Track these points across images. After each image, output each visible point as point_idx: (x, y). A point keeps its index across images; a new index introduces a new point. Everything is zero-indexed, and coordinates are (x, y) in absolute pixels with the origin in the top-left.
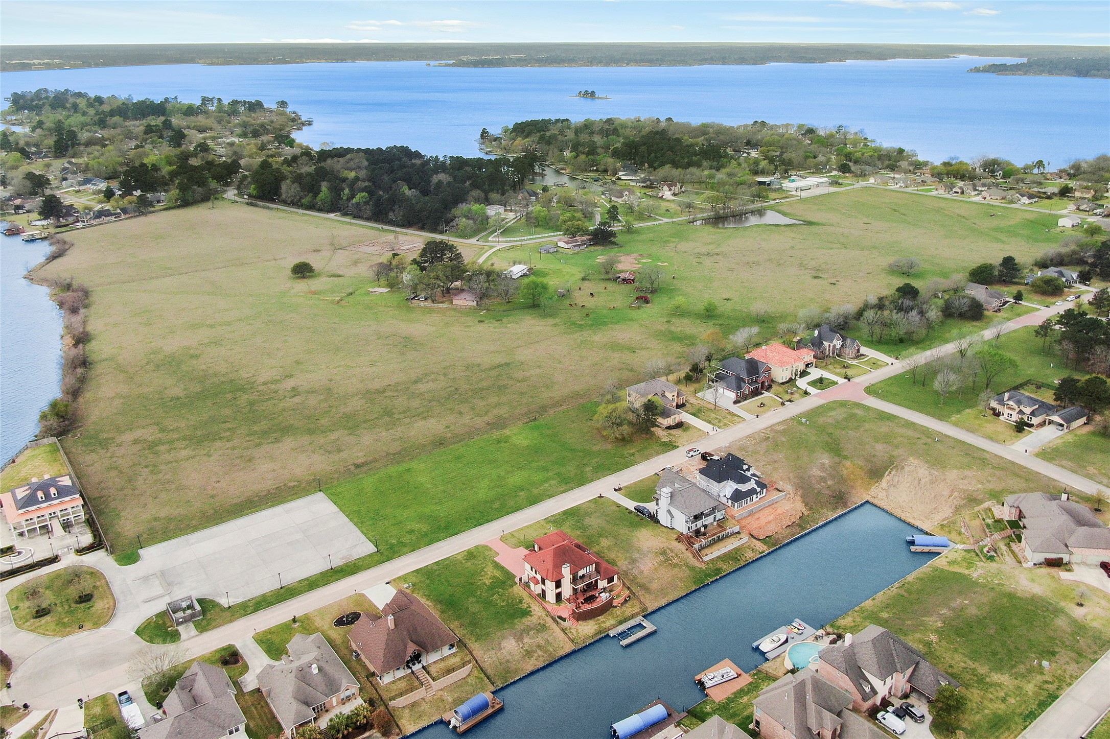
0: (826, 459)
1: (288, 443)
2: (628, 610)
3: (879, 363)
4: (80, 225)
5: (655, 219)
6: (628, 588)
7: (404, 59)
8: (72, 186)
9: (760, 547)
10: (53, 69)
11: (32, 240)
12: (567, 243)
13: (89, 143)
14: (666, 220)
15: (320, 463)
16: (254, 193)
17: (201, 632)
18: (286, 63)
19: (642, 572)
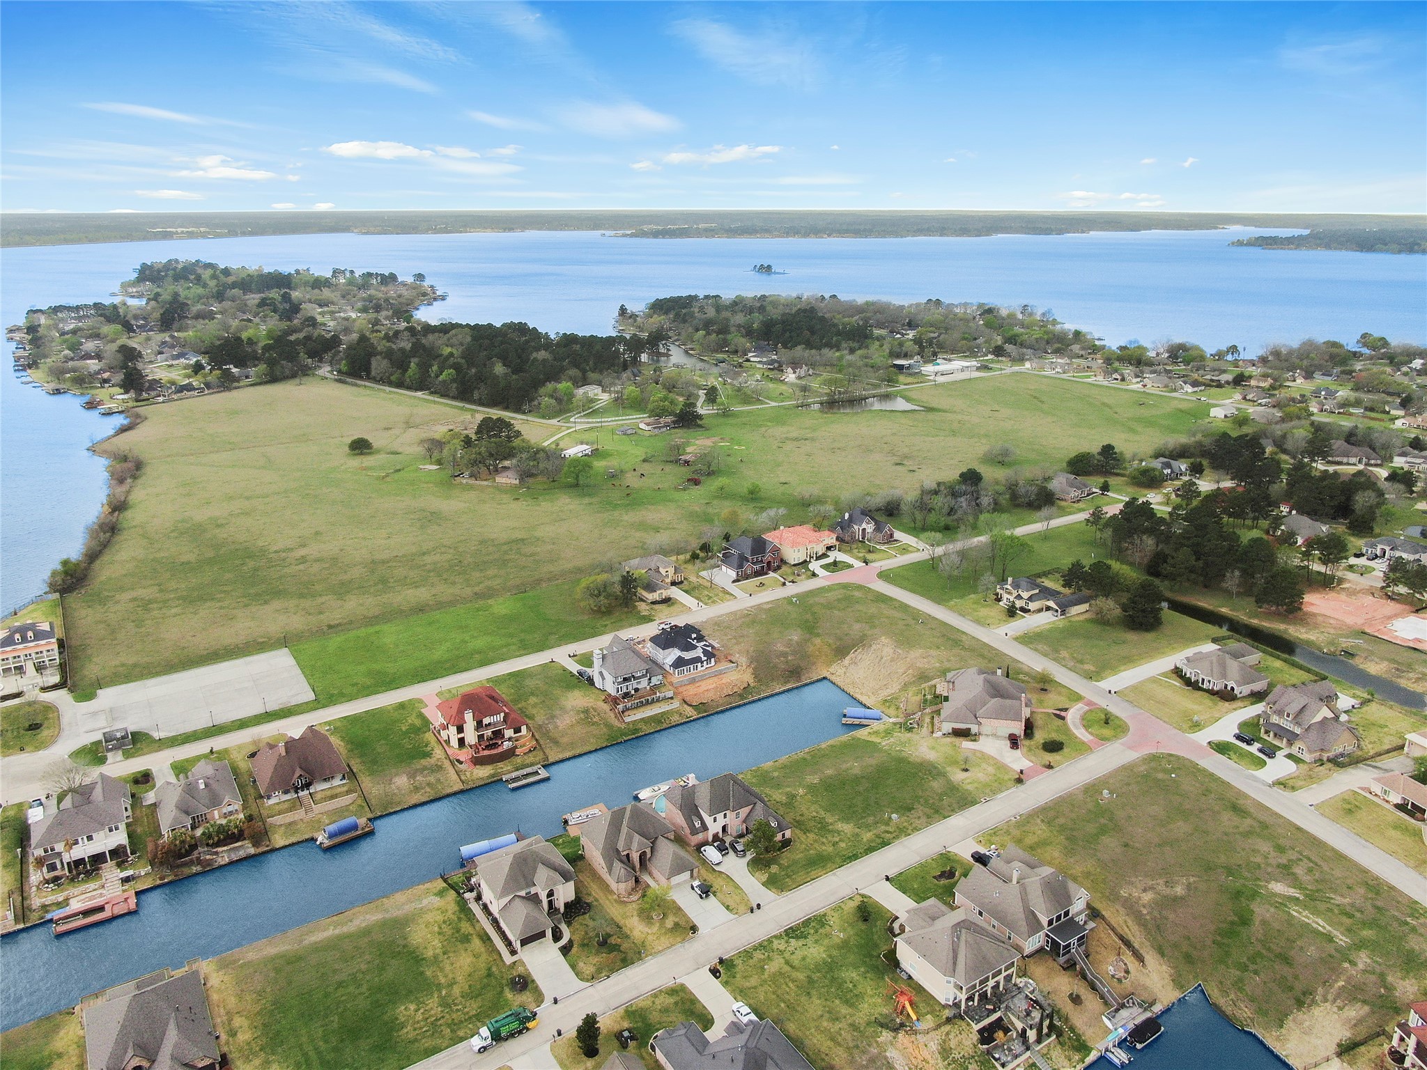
0: (795, 636)
1: (277, 604)
2: (530, 759)
3: (910, 549)
4: (161, 399)
5: (762, 403)
6: (537, 740)
7: (579, 228)
8: (167, 360)
9: (689, 711)
10: (197, 238)
11: (109, 414)
12: (648, 424)
13: (199, 316)
14: (774, 404)
15: (297, 622)
16: (344, 369)
17: (127, 758)
18: (447, 233)
19: (557, 727)
